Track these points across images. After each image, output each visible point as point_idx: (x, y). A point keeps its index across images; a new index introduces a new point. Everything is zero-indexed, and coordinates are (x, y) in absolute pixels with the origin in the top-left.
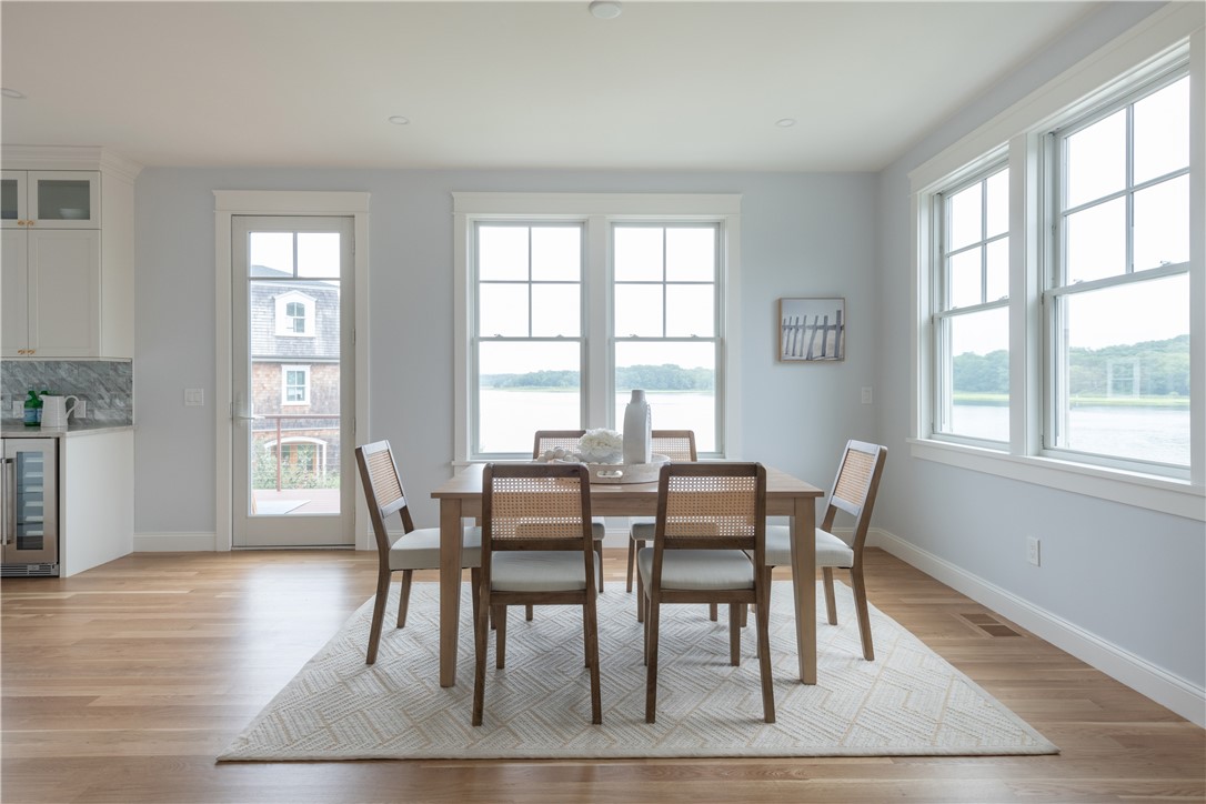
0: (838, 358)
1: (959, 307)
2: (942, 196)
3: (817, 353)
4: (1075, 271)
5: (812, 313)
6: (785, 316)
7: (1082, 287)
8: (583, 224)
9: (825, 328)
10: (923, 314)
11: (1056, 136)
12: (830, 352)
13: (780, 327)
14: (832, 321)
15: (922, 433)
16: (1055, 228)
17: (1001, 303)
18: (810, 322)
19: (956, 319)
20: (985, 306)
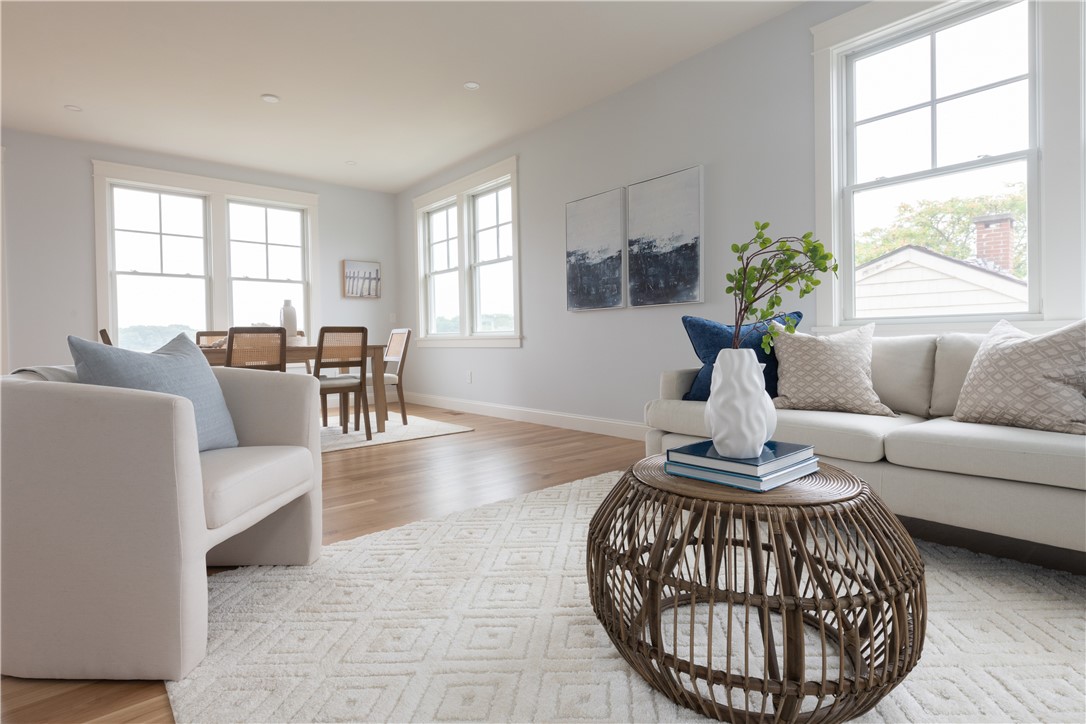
0: (377, 296)
1: (438, 270)
2: (429, 214)
3: (366, 293)
4: (483, 256)
5: (363, 270)
6: (347, 270)
7: (485, 263)
8: (205, 198)
9: (370, 279)
10: (421, 274)
11: (474, 197)
12: (373, 293)
13: (344, 277)
14: (374, 275)
15: (422, 335)
16: (474, 237)
17: (455, 269)
18: (361, 275)
19: (437, 277)
20: (449, 270)
